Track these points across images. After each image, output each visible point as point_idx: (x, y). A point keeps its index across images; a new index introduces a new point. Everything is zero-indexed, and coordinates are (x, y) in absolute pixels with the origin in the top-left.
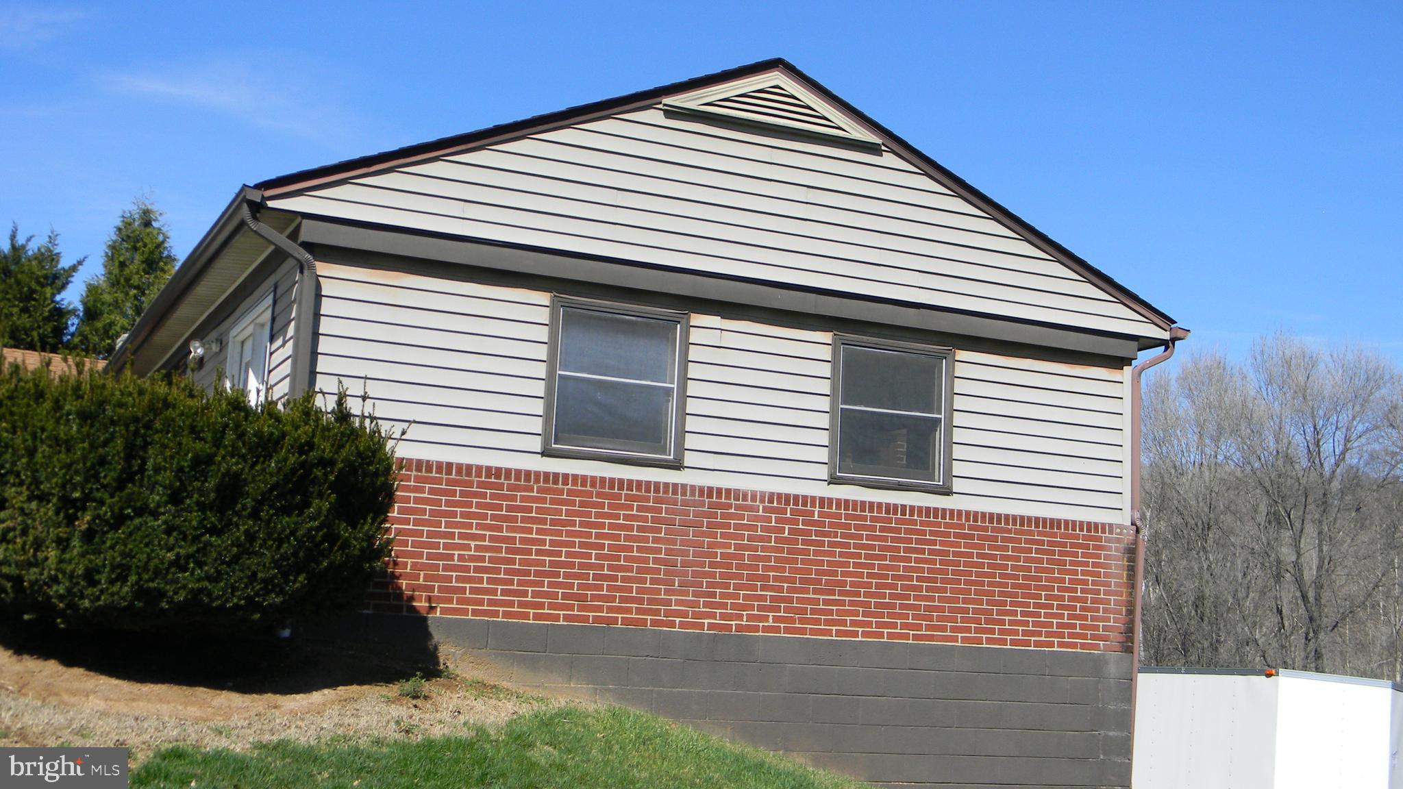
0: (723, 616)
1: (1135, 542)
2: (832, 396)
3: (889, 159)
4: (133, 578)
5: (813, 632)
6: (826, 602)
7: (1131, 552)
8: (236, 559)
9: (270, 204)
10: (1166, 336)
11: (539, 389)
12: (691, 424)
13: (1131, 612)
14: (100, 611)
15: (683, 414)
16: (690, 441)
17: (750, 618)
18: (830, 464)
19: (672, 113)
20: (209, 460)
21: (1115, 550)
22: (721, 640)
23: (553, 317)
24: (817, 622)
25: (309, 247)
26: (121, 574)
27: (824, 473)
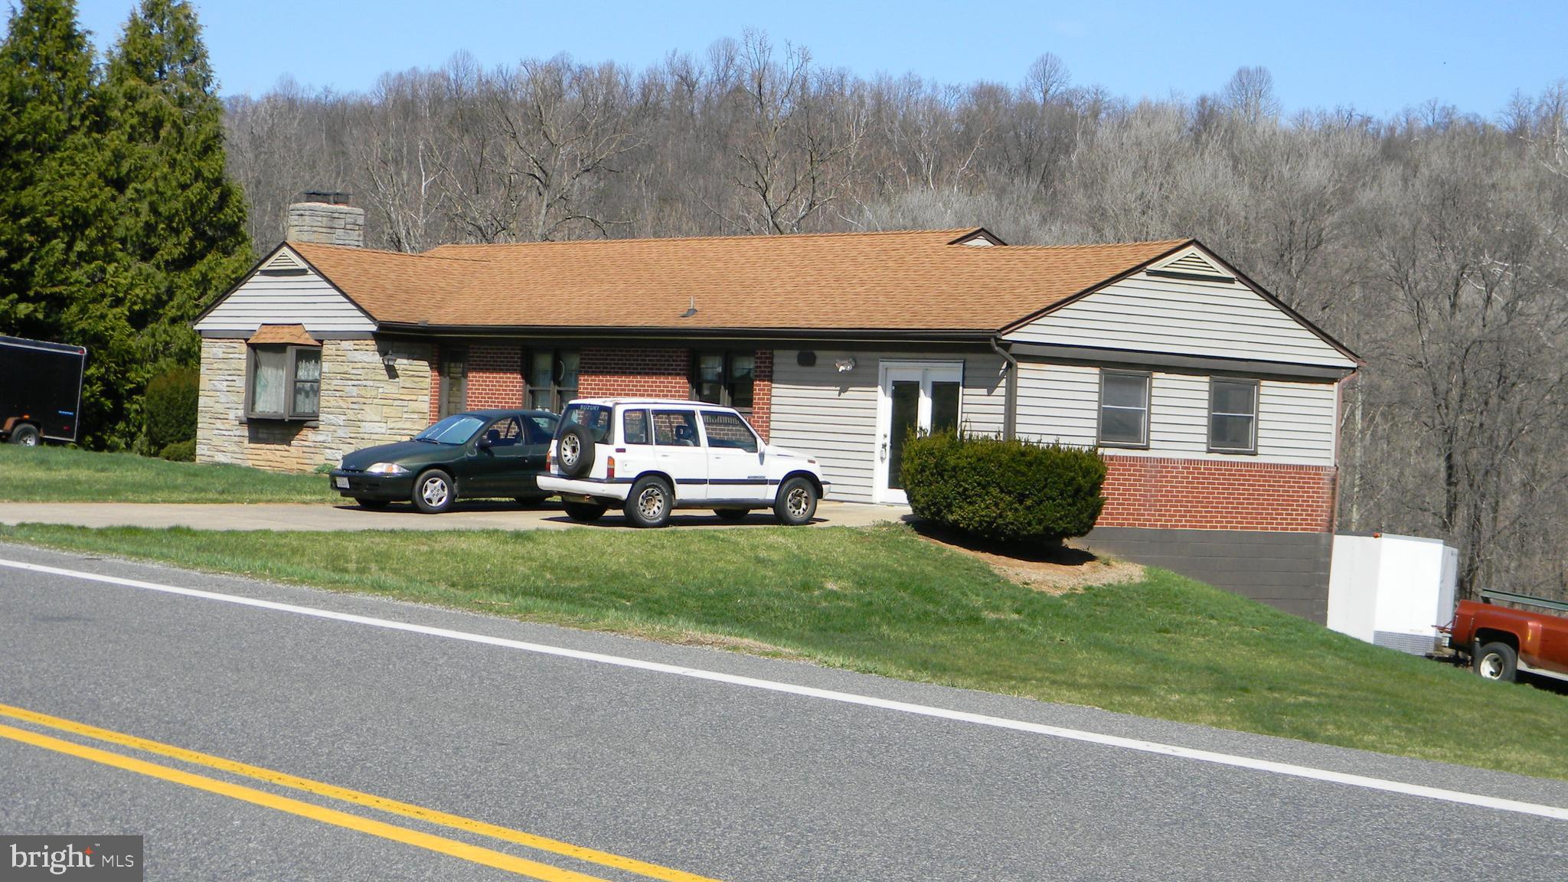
0: (1165, 521)
1: (1336, 476)
2: (1209, 409)
3: (1238, 285)
4: (1044, 524)
5: (1201, 527)
6: (1206, 512)
7: (1334, 480)
9: (1004, 338)
10: (1354, 365)
11: (1095, 415)
12: (1153, 427)
13: (1332, 512)
14: (1030, 536)
15: (1149, 422)
16: (1153, 436)
17: (1176, 521)
18: (1208, 443)
19: (1150, 273)
20: (1073, 479)
21: (1327, 480)
22: (1164, 531)
23: (1100, 378)
24: (1201, 522)
25: (1013, 355)
26: (1040, 522)
27: (1204, 447)
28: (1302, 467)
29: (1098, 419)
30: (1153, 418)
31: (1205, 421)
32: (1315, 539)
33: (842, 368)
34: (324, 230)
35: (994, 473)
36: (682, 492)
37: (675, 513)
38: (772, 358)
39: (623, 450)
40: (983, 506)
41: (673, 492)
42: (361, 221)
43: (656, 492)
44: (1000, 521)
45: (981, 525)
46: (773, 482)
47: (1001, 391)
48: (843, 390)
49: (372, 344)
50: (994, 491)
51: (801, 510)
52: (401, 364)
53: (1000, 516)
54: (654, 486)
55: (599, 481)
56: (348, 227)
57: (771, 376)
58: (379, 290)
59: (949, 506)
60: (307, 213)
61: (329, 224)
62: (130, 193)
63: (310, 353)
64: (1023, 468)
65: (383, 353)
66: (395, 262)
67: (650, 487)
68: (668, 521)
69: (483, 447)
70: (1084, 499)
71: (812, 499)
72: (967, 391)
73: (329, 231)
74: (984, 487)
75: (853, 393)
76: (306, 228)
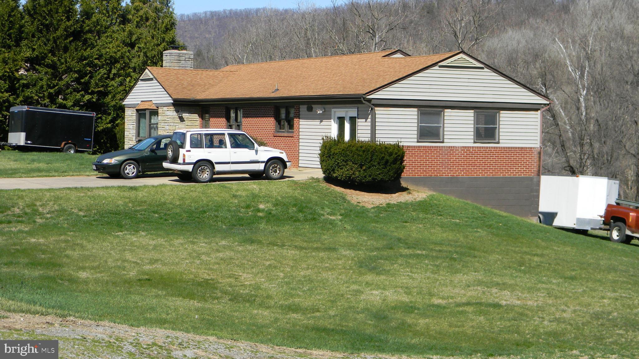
0: (453, 173)
1: (541, 151)
2: (474, 124)
3: (486, 70)
4: (372, 177)
5: (471, 175)
6: (473, 169)
7: (540, 153)
8: (387, 173)
9: (367, 97)
10: (548, 102)
11: (416, 129)
12: (445, 133)
13: (539, 167)
14: (366, 182)
15: (444, 131)
16: (445, 137)
17: (458, 173)
18: (474, 139)
19: (440, 67)
20: (384, 157)
21: (536, 153)
22: (452, 178)
23: (418, 113)
24: (472, 173)
25: (373, 105)
26: (370, 176)
27: (472, 141)
28: (522, 148)
29: (418, 130)
30: (445, 129)
31: (472, 130)
32: (531, 179)
33: (319, 112)
34: (176, 61)
35: (349, 155)
36: (218, 168)
37: (214, 176)
38: (299, 109)
39: (189, 151)
40: (346, 170)
41: (214, 168)
42: (192, 57)
43: (206, 168)
44: (353, 176)
45: (346, 178)
46: (262, 162)
47: (369, 120)
48: (321, 122)
49: (172, 108)
50: (350, 163)
51: (277, 174)
52: (185, 115)
53: (353, 174)
54: (205, 166)
55: (180, 164)
56: (187, 59)
57: (299, 116)
58: (180, 86)
59: (333, 170)
60: (168, 55)
61: (178, 59)
62: (136, 48)
63: (154, 113)
64: (361, 153)
65: (177, 111)
66: (193, 73)
67: (203, 166)
68: (212, 180)
69: (152, 151)
70: (390, 165)
71: (282, 169)
72: (359, 120)
73: (178, 61)
74: (345, 162)
75: (325, 122)
76: (168, 61)
